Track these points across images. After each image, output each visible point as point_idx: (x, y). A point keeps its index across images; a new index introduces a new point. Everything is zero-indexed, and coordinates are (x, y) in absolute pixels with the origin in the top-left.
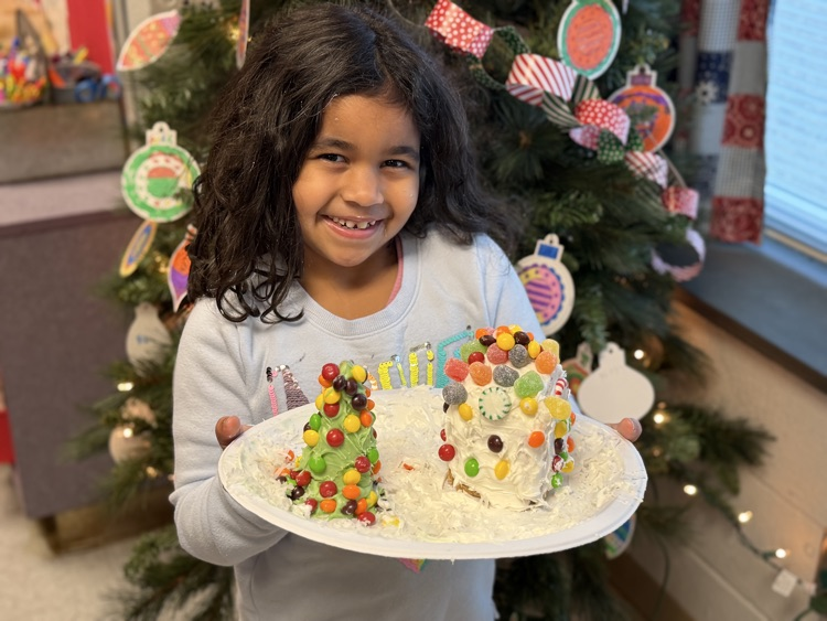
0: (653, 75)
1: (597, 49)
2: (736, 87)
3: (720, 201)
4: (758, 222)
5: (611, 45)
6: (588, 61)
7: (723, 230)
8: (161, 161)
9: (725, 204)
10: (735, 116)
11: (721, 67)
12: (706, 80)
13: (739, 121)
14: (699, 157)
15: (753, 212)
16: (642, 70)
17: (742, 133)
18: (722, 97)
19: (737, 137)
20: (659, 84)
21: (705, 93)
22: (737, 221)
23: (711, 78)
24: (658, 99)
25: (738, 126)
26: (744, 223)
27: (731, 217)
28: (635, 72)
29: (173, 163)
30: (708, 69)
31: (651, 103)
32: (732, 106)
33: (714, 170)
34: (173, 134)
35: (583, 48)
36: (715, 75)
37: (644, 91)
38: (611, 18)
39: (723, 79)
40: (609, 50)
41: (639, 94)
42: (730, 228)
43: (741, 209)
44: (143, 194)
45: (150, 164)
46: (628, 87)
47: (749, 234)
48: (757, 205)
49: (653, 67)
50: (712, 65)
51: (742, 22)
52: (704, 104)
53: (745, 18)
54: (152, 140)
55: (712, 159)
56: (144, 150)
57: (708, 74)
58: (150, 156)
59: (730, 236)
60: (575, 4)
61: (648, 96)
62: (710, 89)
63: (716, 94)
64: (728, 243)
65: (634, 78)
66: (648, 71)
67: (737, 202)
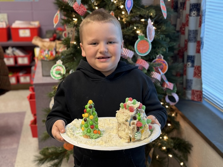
0: (162, 57)
1: (145, 49)
2: (196, 64)
3: (193, 91)
4: (201, 96)
5: (149, 49)
6: (143, 52)
7: (194, 98)
8: (59, 68)
9: (194, 91)
10: (196, 71)
11: (192, 59)
12: (189, 62)
13: (197, 72)
14: (188, 80)
15: (201, 94)
16: (160, 56)
17: (198, 75)
18: (193, 66)
19: (197, 76)
20: (164, 59)
21: (189, 65)
22: (197, 96)
23: (190, 61)
24: (164, 62)
25: (197, 73)
26: (199, 97)
27: (196, 95)
28: (158, 56)
29: (60, 68)
30: (189, 59)
31: (162, 63)
32: (195, 68)
33: (192, 83)
34: (61, 62)
35: (141, 49)
36: (191, 61)
37: (160, 60)
38: (149, 43)
39: (193, 62)
40: (148, 50)
41: (159, 61)
42: (196, 98)
43: (198, 93)
44: (54, 74)
45: (56, 68)
46: (157, 59)
47: (200, 99)
48: (201, 92)
49: (162, 55)
50: (190, 59)
51: (197, 49)
52: (188, 67)
53: (197, 48)
54: (58, 63)
55: (191, 80)
56: (55, 65)
57: (189, 60)
58: (56, 66)
59: (196, 100)
60: (139, 39)
61: (161, 61)
62: (190, 64)
63: (191, 65)
64: (195, 101)
65: (158, 57)
66: (161, 56)
67: (197, 91)
